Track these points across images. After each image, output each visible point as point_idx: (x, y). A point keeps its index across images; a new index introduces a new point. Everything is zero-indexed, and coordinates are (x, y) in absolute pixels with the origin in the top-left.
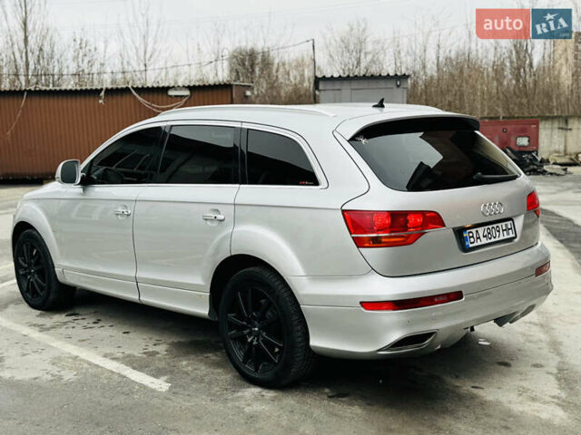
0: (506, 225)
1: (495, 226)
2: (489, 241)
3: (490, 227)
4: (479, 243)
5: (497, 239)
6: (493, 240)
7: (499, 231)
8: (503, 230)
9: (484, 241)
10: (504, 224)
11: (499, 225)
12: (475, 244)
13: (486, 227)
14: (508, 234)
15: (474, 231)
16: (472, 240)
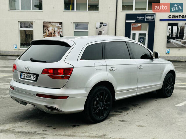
0: (34, 76)
1: (30, 75)
2: (27, 78)
3: (29, 74)
4: (24, 78)
5: (29, 79)
6: (28, 78)
7: (31, 77)
8: (32, 77)
9: (26, 78)
10: (33, 75)
11: (32, 75)
12: (23, 78)
13: (28, 74)
14: (33, 79)
15: (24, 74)
16: (23, 76)
